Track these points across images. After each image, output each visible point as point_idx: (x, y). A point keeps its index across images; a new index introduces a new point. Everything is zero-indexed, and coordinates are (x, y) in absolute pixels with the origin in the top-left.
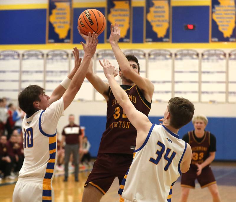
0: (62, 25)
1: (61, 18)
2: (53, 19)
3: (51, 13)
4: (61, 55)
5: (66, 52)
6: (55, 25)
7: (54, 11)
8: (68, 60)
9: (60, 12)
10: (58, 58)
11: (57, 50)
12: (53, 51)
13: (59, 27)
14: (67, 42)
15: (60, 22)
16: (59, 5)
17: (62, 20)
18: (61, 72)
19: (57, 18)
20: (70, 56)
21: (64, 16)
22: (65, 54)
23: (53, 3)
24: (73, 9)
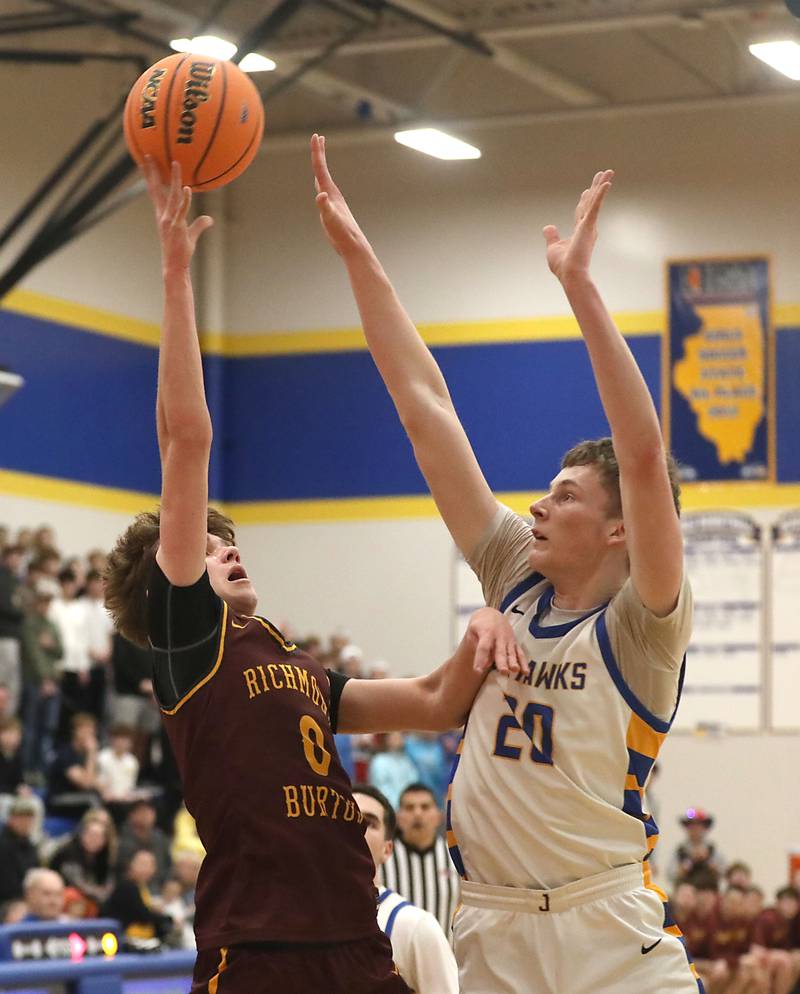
0: (729, 402)
1: (723, 373)
2: (688, 377)
3: (678, 354)
4: (727, 534)
5: (749, 521)
6: (699, 405)
7: (693, 345)
8: (757, 557)
9: (719, 345)
10: (716, 545)
11: (707, 514)
12: (693, 517)
13: (718, 412)
14: (754, 478)
15: (719, 392)
16: (711, 316)
17: (727, 384)
18: (730, 607)
19: (705, 374)
20: (766, 536)
21: (737, 363)
22: (747, 528)
23: (688, 307)
24: (772, 334)
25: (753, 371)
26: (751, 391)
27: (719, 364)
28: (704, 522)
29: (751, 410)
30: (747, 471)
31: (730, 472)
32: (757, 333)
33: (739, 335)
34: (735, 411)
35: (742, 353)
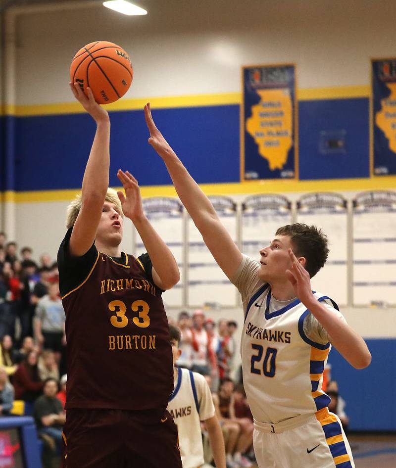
0: (275, 139)
1: (271, 124)
2: (254, 126)
3: (248, 114)
4: (274, 206)
5: (285, 199)
6: (259, 140)
7: (256, 110)
9: (269, 110)
11: (264, 196)
12: (256, 197)
13: (269, 144)
14: (288, 178)
15: (270, 133)
16: (266, 95)
17: (274, 129)
19: (262, 125)
20: (294, 207)
21: (279, 119)
22: (284, 203)
23: (254, 90)
24: (296, 105)
25: (287, 123)
26: (286, 133)
27: (268, 119)
28: (262, 200)
29: (286, 143)
30: (284, 174)
31: (275, 175)
32: (289, 103)
33: (279, 104)
34: (278, 144)
35: (282, 113)
